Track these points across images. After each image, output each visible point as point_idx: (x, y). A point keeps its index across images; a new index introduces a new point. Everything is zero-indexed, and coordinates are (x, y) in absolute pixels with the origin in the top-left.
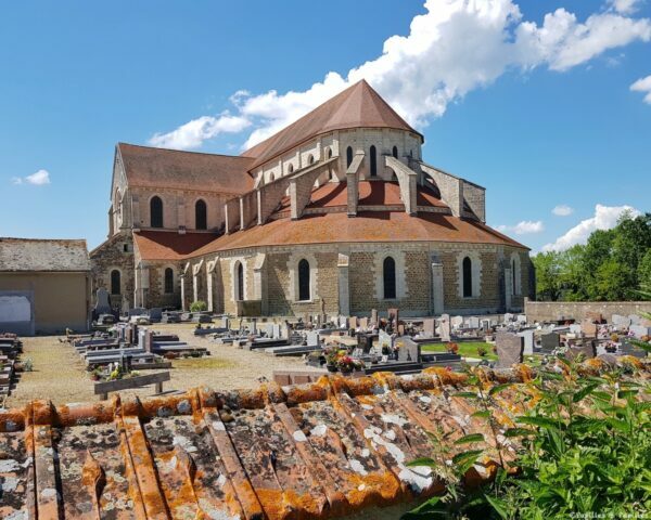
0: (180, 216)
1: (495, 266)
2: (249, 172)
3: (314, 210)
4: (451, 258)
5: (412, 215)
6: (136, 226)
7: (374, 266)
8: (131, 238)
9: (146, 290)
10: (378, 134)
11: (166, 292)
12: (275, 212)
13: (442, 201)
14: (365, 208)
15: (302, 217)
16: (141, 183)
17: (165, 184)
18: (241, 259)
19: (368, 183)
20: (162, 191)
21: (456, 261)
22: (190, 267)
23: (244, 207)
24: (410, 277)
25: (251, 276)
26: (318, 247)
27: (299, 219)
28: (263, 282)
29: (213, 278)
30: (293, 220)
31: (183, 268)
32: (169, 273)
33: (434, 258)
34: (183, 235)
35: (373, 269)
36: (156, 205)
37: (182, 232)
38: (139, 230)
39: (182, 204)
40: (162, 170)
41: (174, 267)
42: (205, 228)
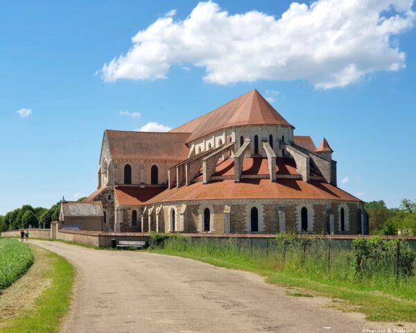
0: (141, 177)
1: (324, 213)
2: (186, 144)
3: (217, 178)
4: (293, 208)
5: (273, 181)
6: (116, 184)
7: (245, 212)
8: (113, 191)
9: (121, 224)
10: (259, 128)
11: (133, 225)
12: (196, 177)
13: (297, 170)
14: (246, 177)
15: (210, 182)
16: (119, 156)
17: (133, 157)
18: (174, 207)
19: (252, 159)
20: (131, 161)
21: (296, 210)
22: (147, 210)
23: (179, 173)
24: (266, 219)
25: (178, 217)
26: (214, 201)
27: (207, 183)
28: (185, 220)
29: (159, 218)
30: (204, 184)
31: (143, 210)
32: (134, 213)
33: (280, 208)
34: (143, 189)
35: (244, 214)
36: (128, 169)
37: (142, 187)
38: (117, 186)
39: (142, 168)
40: (131, 146)
41: (137, 210)
42: (157, 183)
